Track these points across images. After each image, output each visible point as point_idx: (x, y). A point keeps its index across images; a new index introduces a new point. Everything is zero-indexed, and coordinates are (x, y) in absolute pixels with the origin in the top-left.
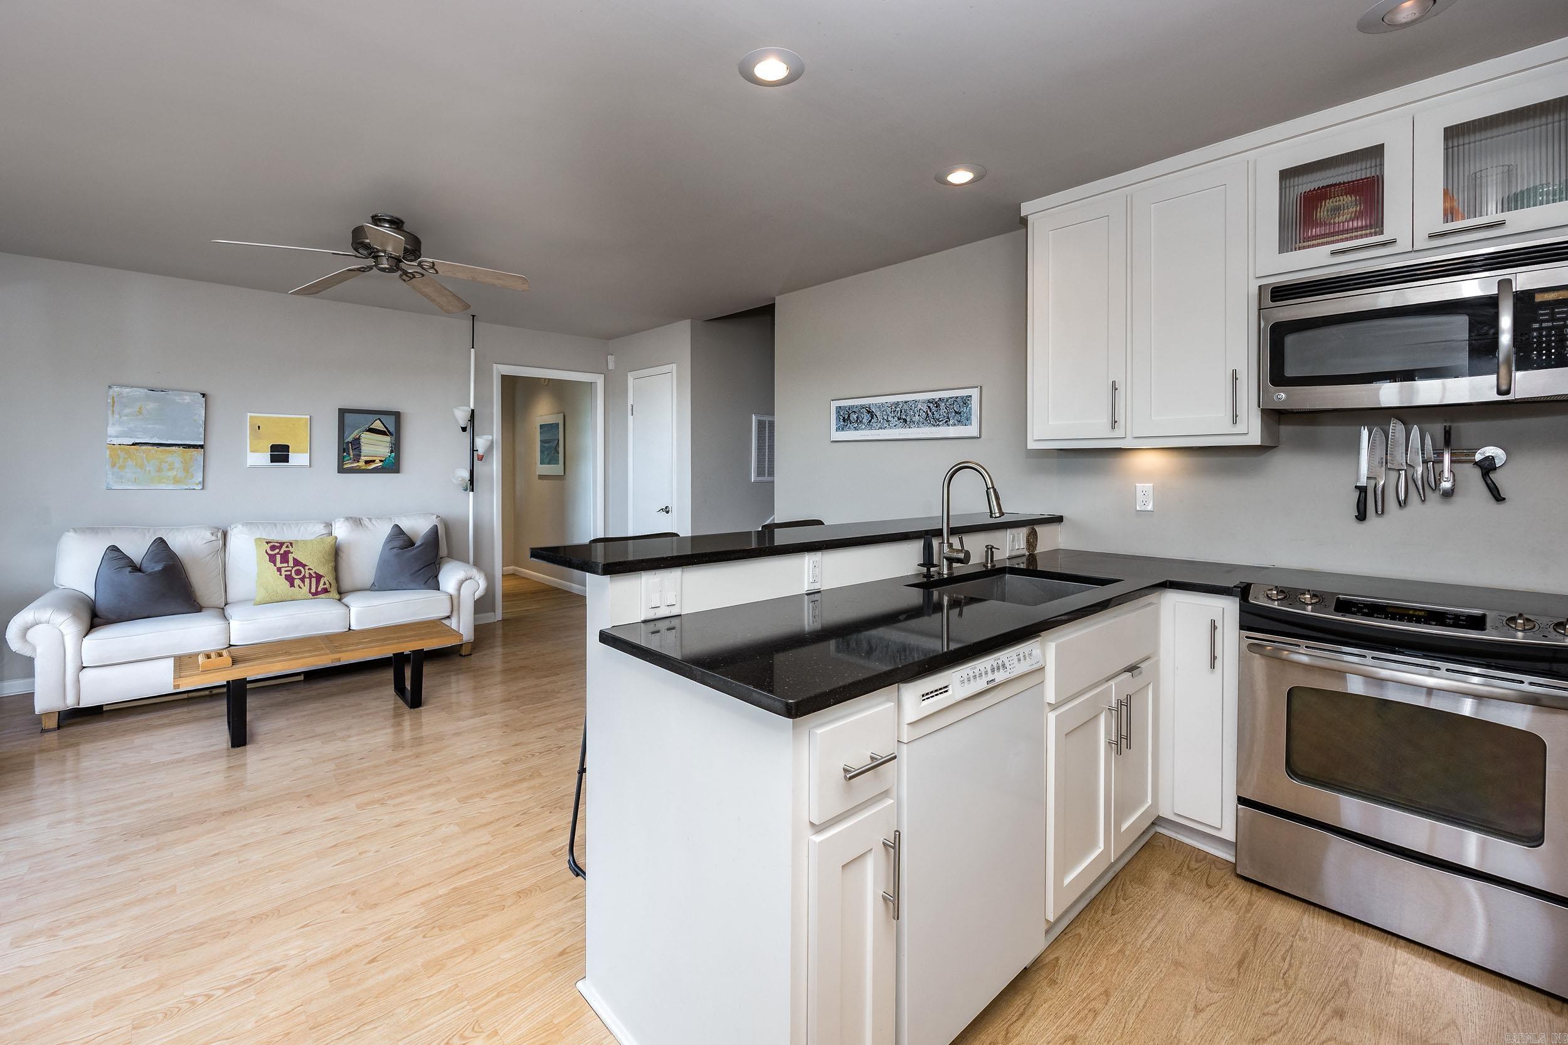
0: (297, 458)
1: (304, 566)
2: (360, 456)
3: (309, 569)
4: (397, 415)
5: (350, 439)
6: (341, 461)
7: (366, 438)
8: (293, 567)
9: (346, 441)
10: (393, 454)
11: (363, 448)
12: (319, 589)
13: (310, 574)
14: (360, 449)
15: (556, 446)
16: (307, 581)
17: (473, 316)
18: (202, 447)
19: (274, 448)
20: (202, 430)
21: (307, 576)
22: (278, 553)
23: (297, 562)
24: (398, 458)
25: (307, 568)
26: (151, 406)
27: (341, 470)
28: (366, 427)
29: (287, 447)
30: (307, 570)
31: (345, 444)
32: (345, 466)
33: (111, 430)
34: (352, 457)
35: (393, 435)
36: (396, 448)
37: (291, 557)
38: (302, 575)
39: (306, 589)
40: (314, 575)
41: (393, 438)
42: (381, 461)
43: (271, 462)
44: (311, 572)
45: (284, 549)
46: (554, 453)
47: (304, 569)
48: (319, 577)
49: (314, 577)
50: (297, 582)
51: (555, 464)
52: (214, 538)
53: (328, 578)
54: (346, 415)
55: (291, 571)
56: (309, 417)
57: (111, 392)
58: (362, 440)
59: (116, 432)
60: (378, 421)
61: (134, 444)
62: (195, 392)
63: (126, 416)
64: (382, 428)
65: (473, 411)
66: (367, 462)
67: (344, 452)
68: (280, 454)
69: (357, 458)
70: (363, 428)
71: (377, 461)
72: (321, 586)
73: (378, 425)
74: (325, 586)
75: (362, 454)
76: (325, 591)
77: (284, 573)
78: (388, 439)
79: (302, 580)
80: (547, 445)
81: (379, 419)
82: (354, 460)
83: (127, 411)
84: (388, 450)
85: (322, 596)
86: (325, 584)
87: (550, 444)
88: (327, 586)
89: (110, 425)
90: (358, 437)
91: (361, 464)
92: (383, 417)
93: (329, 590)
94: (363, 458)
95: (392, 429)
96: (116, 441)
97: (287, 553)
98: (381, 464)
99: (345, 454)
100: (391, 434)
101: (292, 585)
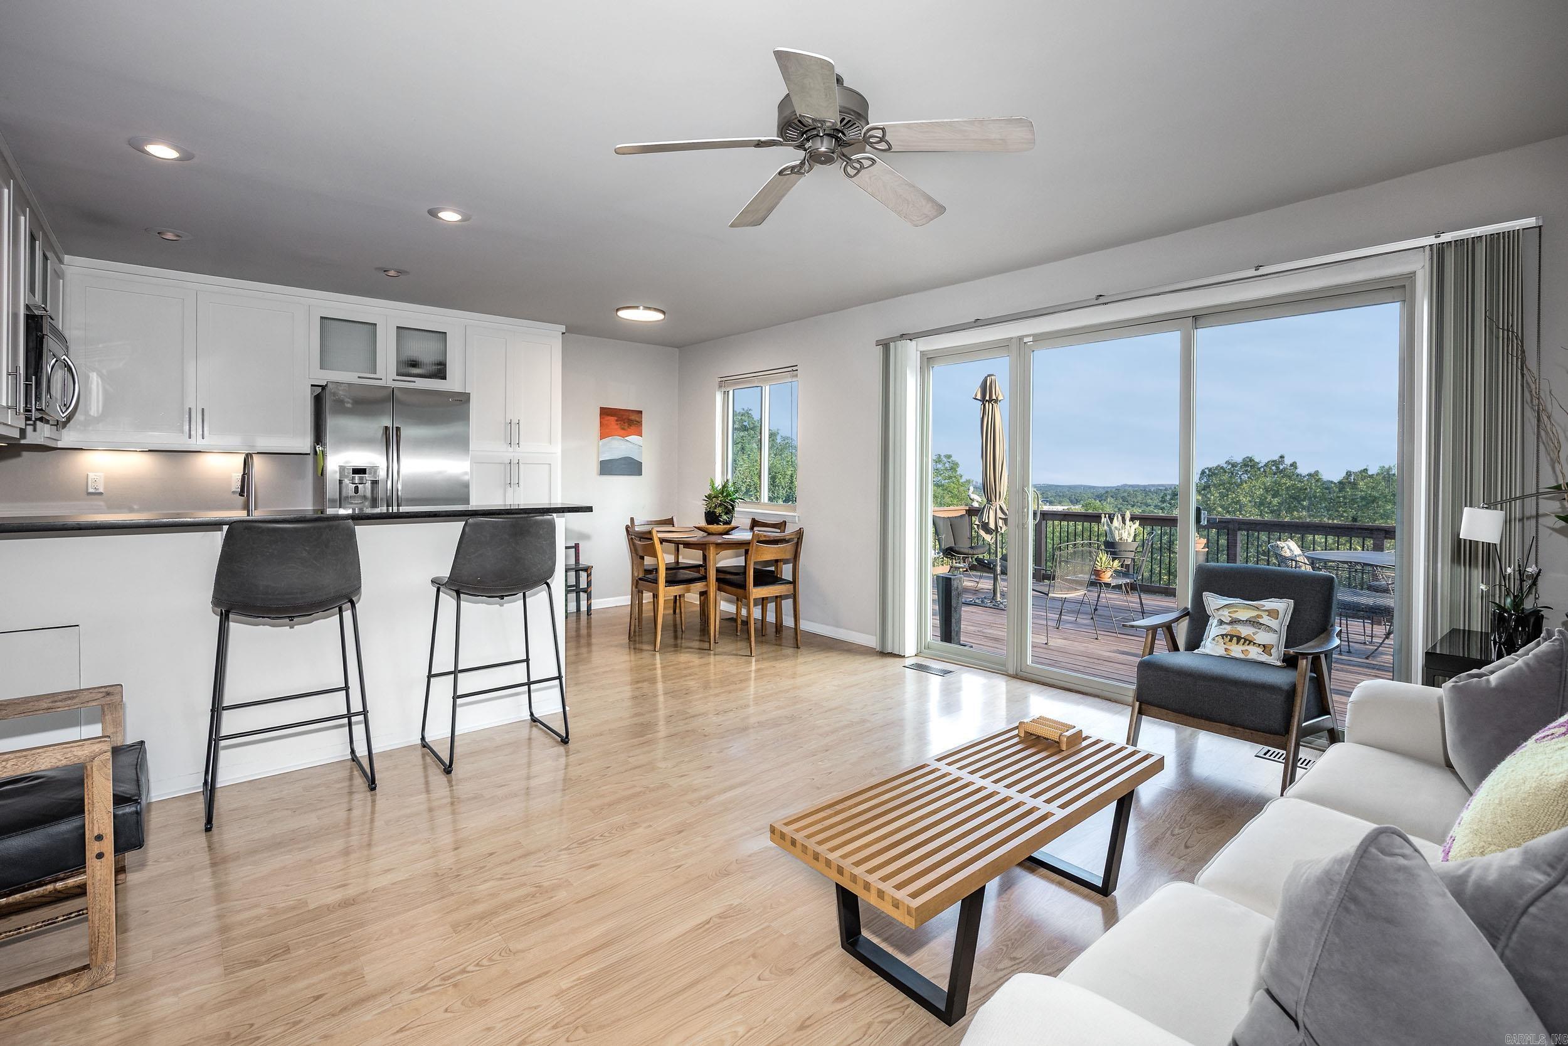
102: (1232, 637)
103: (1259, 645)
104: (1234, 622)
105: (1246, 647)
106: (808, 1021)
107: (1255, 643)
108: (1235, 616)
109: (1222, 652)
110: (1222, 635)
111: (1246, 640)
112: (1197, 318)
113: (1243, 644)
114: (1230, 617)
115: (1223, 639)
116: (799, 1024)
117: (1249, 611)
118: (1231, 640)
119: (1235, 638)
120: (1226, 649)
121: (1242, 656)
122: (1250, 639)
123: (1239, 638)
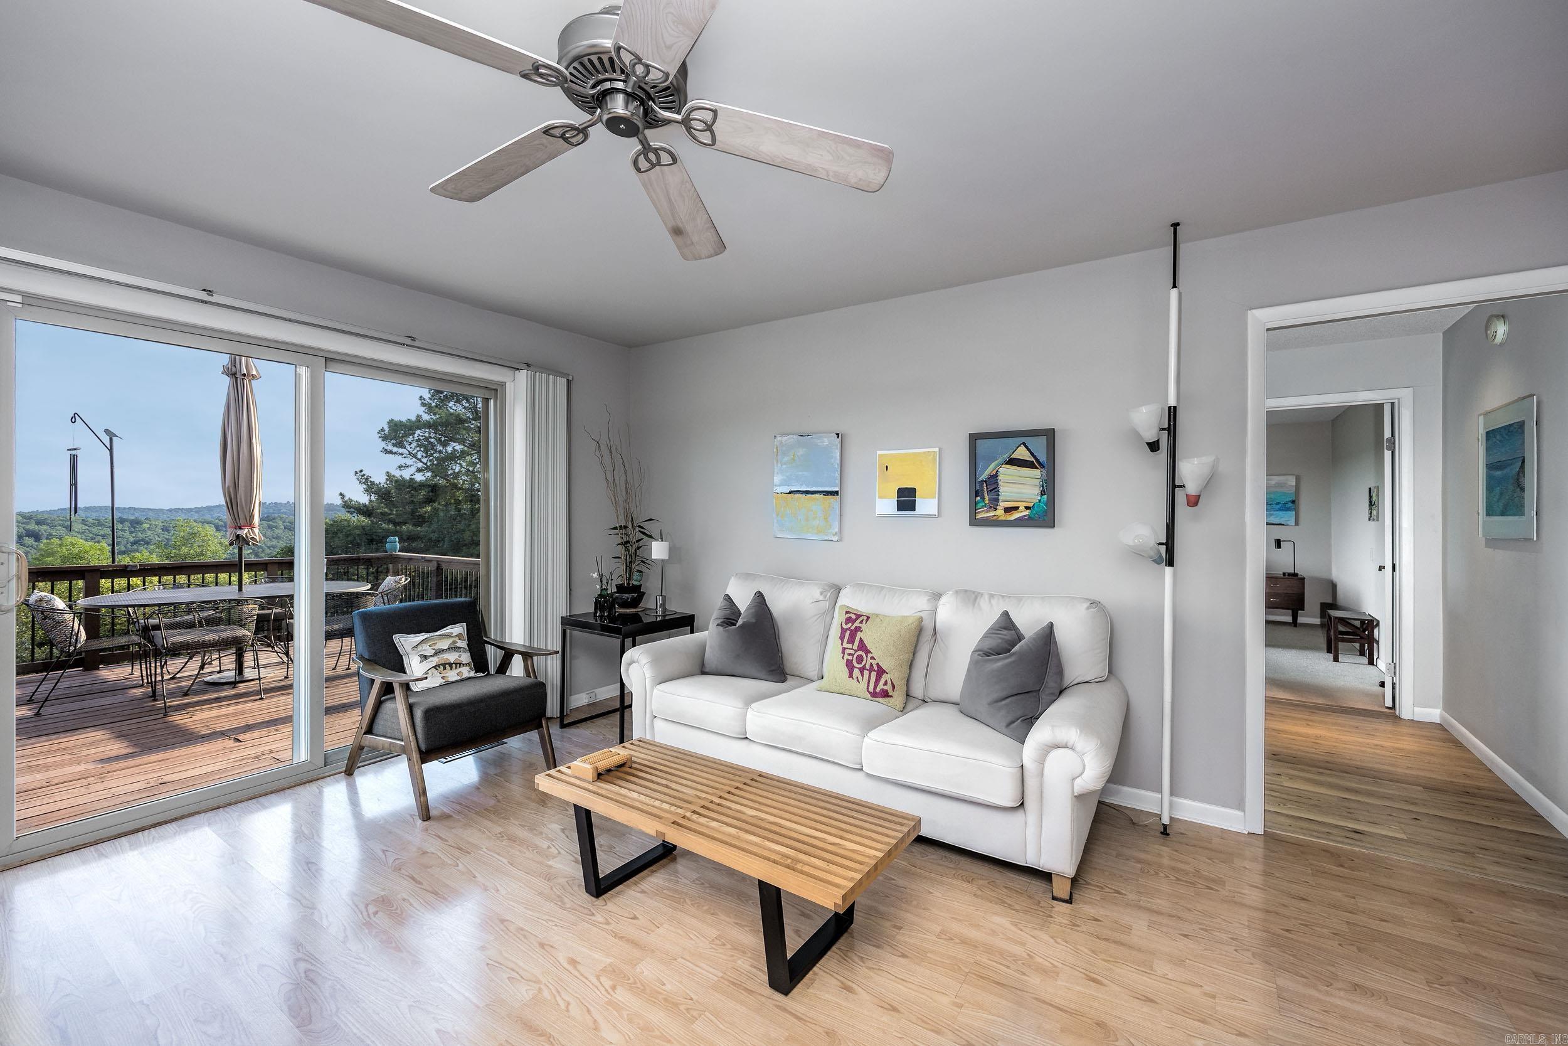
0: (925, 505)
1: (867, 652)
2: (997, 500)
3: (872, 658)
4: (1049, 435)
5: (984, 477)
6: (974, 509)
7: (1007, 473)
8: (856, 651)
9: (980, 479)
10: (1045, 497)
11: (1001, 489)
12: (878, 690)
13: (871, 665)
14: (998, 491)
15: (1519, 473)
16: (866, 673)
17: (1175, 225)
18: (837, 493)
19: (902, 492)
20: (837, 475)
21: (868, 667)
22: (849, 629)
23: (862, 646)
24: (1051, 503)
25: (870, 655)
26: (801, 452)
27: (974, 521)
28: (1006, 457)
29: (914, 490)
30: (869, 659)
31: (978, 485)
32: (979, 516)
33: (777, 479)
34: (987, 502)
35: (1044, 467)
36: (1049, 488)
37: (859, 635)
38: (863, 663)
39: (864, 684)
40: (876, 668)
41: (1044, 472)
42: (1027, 508)
43: (898, 510)
44: (874, 662)
45: (857, 624)
46: (1514, 491)
47: (867, 657)
48: (881, 672)
49: (874, 671)
50: (856, 672)
51: (1514, 515)
52: (821, 598)
53: (894, 675)
54: (978, 442)
55: (852, 655)
56: (937, 450)
57: (776, 442)
58: (999, 478)
59: (780, 483)
60: (1022, 448)
61: (791, 492)
62: (831, 433)
63: (785, 464)
64: (1027, 457)
65: (1173, 412)
66: (1008, 510)
67: (976, 496)
68: (906, 500)
69: (994, 504)
70: (1001, 460)
71: (1022, 508)
72: (881, 686)
73: (1022, 453)
74: (885, 687)
75: (1000, 497)
76: (885, 694)
77: (846, 657)
78: (1037, 473)
79: (862, 670)
80: (1498, 473)
81: (1024, 444)
82: (991, 507)
83: (786, 459)
84: (1038, 491)
85: (880, 699)
86: (886, 683)
87: (1505, 472)
88: (889, 687)
89: (775, 475)
90: (994, 472)
91: (1000, 512)
92: (1028, 440)
93: (890, 694)
94: (1003, 505)
95: (1042, 458)
96: (779, 490)
97: (858, 629)
98: (1027, 512)
99: (978, 498)
100: (1042, 465)
101: (851, 676)
102: (444, 665)
103: (466, 664)
104: (438, 652)
105: (459, 670)
106: (885, 1007)
107: (463, 664)
108: (436, 647)
109: (442, 681)
110: (434, 667)
111: (456, 664)
112: (331, 360)
113: (456, 668)
114: (434, 649)
115: (437, 669)
116: (892, 1013)
117: (445, 640)
118: (445, 669)
119: (447, 666)
120: (443, 678)
121: (459, 678)
122: (459, 662)
123: (451, 665)
